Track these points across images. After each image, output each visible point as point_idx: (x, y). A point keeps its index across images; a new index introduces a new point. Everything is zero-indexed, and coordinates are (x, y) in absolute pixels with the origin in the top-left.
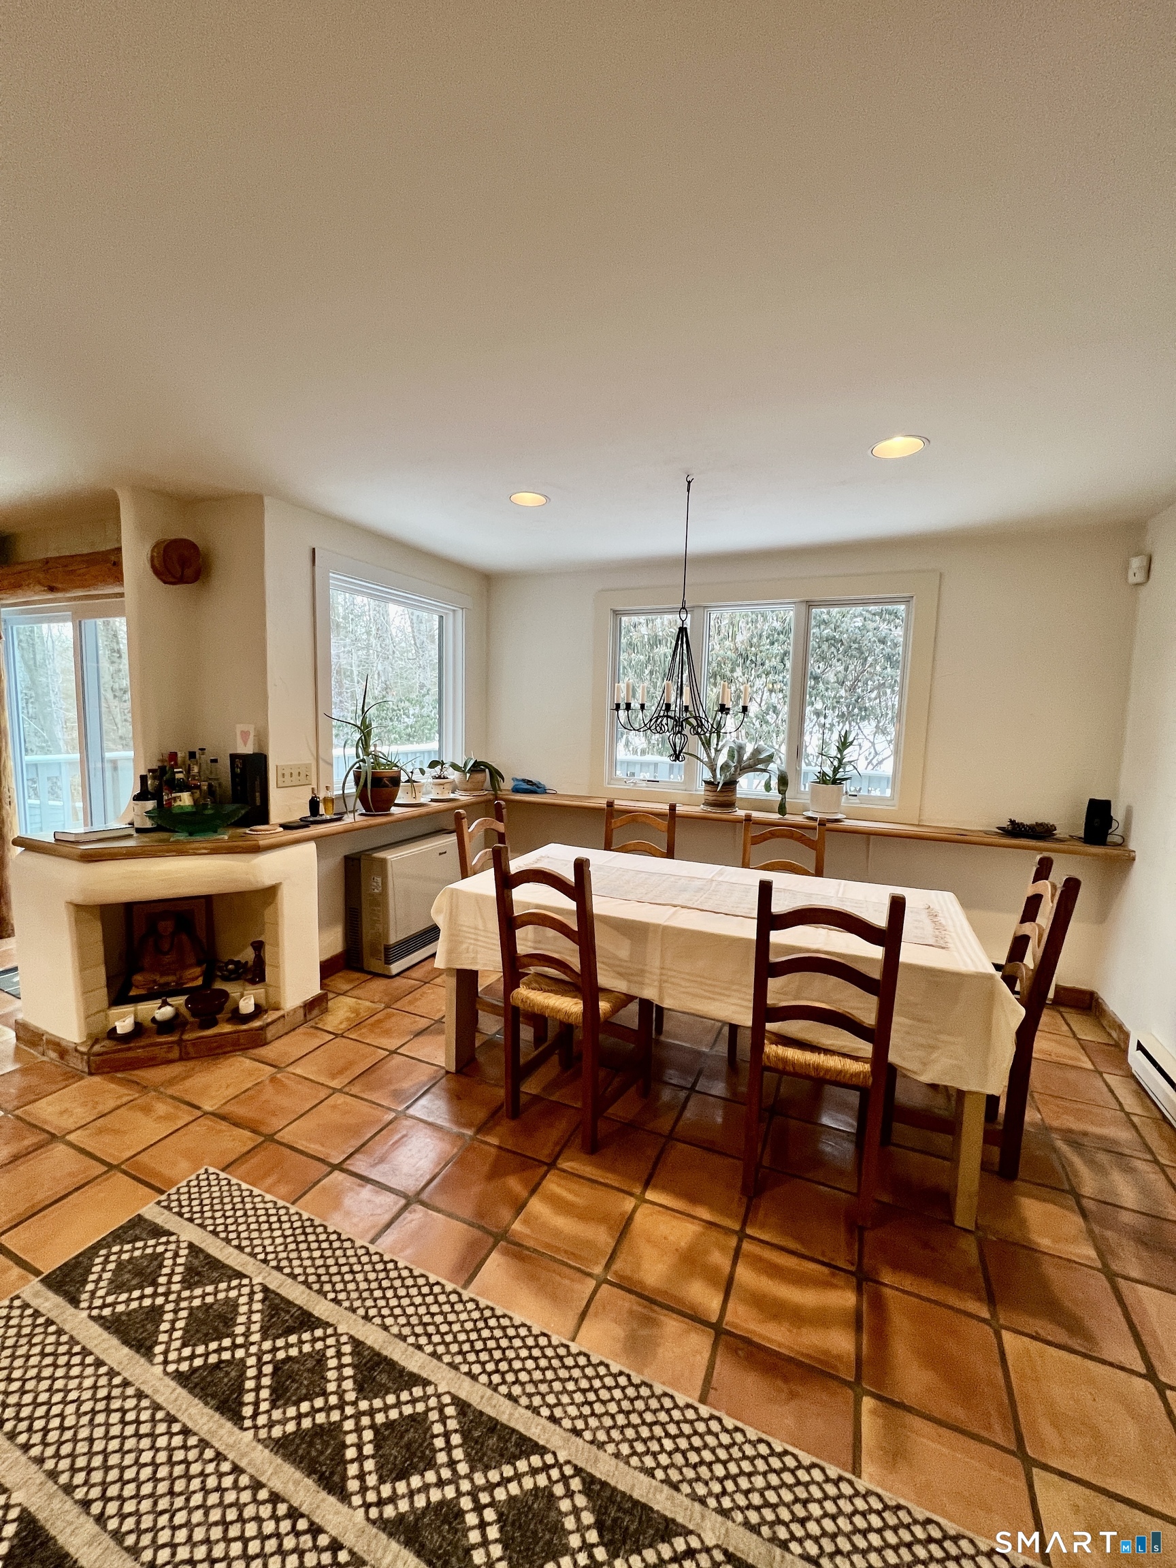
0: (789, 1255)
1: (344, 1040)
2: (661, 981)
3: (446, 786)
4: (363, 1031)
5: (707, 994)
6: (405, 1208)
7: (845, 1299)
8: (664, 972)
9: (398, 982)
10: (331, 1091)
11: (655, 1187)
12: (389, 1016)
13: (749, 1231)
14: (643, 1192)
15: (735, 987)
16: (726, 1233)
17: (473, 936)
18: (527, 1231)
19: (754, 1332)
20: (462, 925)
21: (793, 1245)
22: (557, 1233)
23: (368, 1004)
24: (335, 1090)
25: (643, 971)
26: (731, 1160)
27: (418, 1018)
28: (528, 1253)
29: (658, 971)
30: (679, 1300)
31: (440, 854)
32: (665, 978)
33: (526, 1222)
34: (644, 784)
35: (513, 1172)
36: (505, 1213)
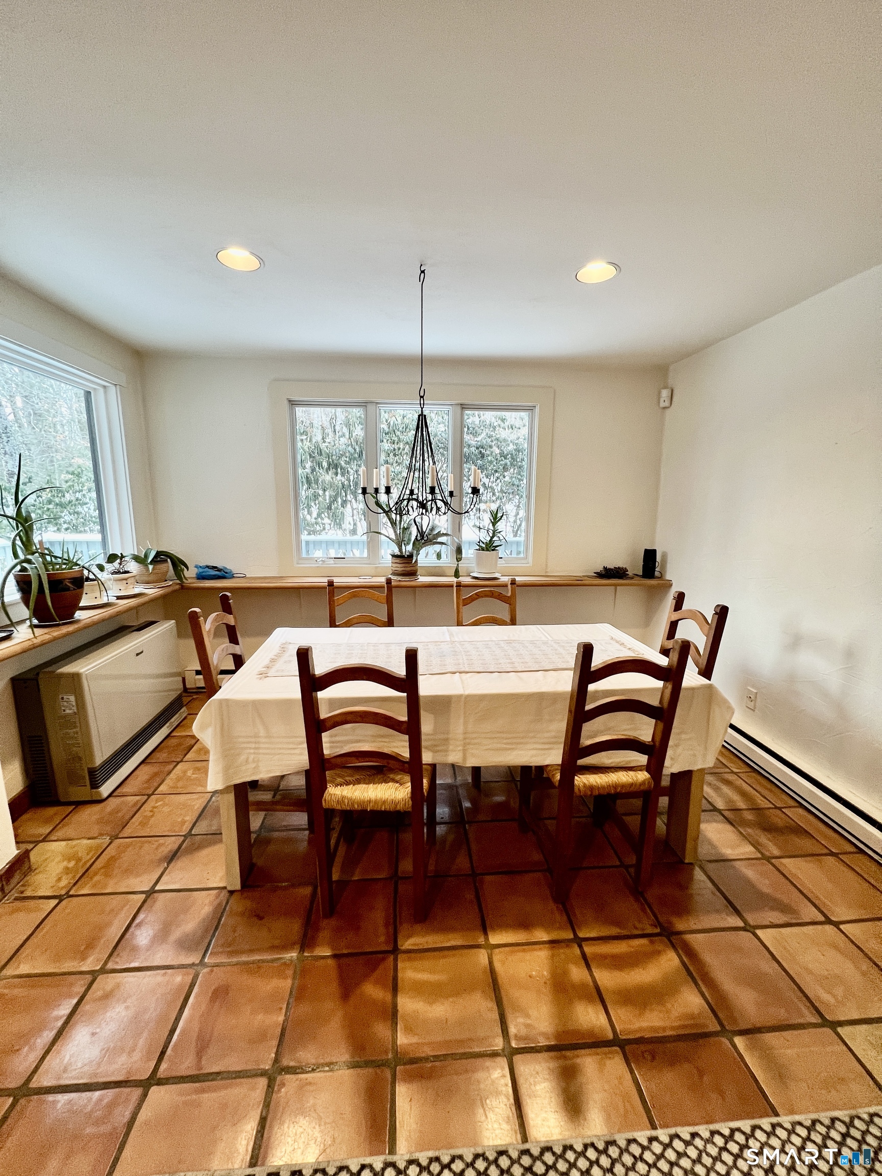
0: (619, 942)
1: (75, 900)
2: (465, 745)
3: (129, 581)
4: (96, 878)
5: (508, 746)
6: (270, 1087)
7: (670, 961)
8: (468, 735)
9: (113, 803)
10: (89, 978)
11: (493, 929)
12: (122, 850)
13: (581, 935)
14: (487, 939)
15: (531, 735)
16: (567, 946)
17: (253, 746)
18: (414, 1040)
19: (641, 1029)
20: (239, 737)
21: (614, 931)
22: (443, 1024)
23: (85, 842)
24: (94, 974)
25: (447, 740)
26: (531, 875)
27: (162, 840)
28: (429, 1065)
29: (461, 737)
30: (577, 1033)
31: (138, 655)
32: (468, 741)
33: (409, 1030)
34: (332, 561)
35: (365, 977)
36: (381, 1030)
